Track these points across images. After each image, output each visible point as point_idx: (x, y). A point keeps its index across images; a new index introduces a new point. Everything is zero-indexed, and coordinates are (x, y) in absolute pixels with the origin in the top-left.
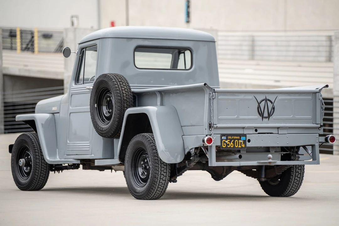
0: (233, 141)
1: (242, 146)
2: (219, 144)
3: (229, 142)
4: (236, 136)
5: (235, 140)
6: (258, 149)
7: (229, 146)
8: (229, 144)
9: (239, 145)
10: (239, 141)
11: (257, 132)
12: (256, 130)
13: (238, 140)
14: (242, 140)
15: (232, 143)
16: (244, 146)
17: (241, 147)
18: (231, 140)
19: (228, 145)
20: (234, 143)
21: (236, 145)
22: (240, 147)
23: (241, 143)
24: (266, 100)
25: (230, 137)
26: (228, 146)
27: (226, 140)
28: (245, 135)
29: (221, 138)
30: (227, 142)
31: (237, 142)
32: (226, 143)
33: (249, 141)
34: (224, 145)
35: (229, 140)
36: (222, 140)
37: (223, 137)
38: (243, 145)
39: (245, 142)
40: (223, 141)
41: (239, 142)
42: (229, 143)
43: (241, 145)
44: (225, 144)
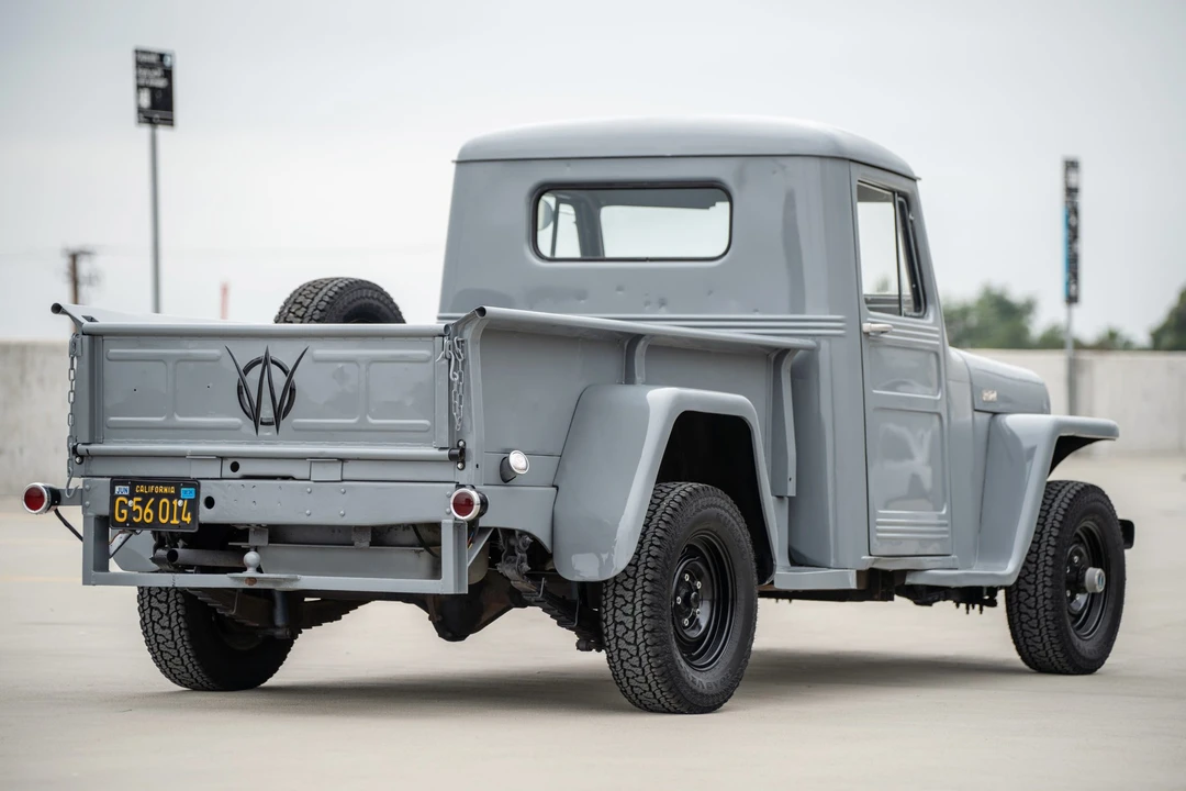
0: (152, 500)
1: (183, 518)
2: (105, 511)
3: (137, 503)
4: (164, 485)
5: (159, 496)
6: (334, 531)
7: (138, 517)
8: (138, 510)
9: (171, 517)
10: (175, 502)
11: (238, 474)
12: (235, 467)
13: (171, 497)
14: (184, 500)
15: (148, 510)
16: (188, 520)
17: (177, 522)
18: (146, 497)
19: (137, 513)
20: (155, 507)
21: (164, 517)
22: (175, 521)
23: (180, 509)
24: (266, 361)
25: (142, 489)
26: (134, 519)
27: (130, 497)
28: (194, 484)
29: (112, 490)
30: (130, 503)
31: (165, 504)
32: (130, 509)
33: (210, 503)
34: (121, 515)
35: (139, 499)
36: (113, 497)
37: (117, 488)
38: (186, 516)
39: (193, 506)
40: (119, 499)
41: (172, 506)
42: (140, 508)
43: (179, 517)
44: (124, 511)
